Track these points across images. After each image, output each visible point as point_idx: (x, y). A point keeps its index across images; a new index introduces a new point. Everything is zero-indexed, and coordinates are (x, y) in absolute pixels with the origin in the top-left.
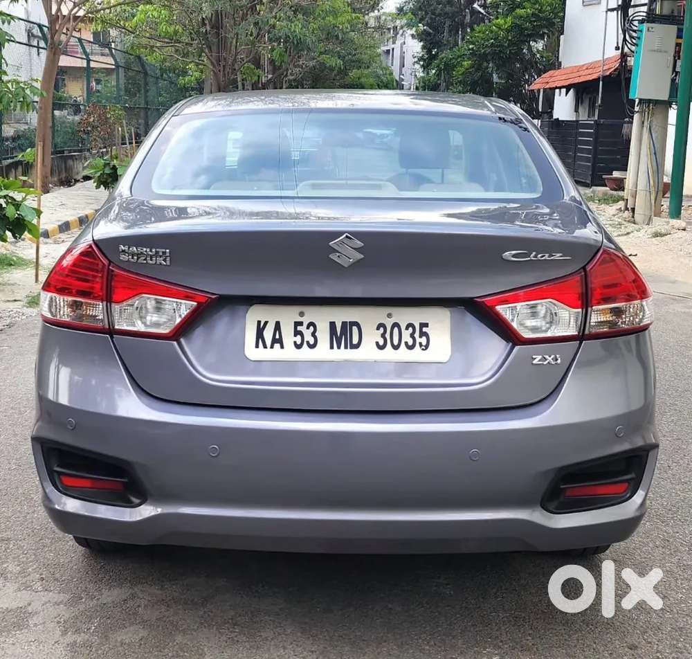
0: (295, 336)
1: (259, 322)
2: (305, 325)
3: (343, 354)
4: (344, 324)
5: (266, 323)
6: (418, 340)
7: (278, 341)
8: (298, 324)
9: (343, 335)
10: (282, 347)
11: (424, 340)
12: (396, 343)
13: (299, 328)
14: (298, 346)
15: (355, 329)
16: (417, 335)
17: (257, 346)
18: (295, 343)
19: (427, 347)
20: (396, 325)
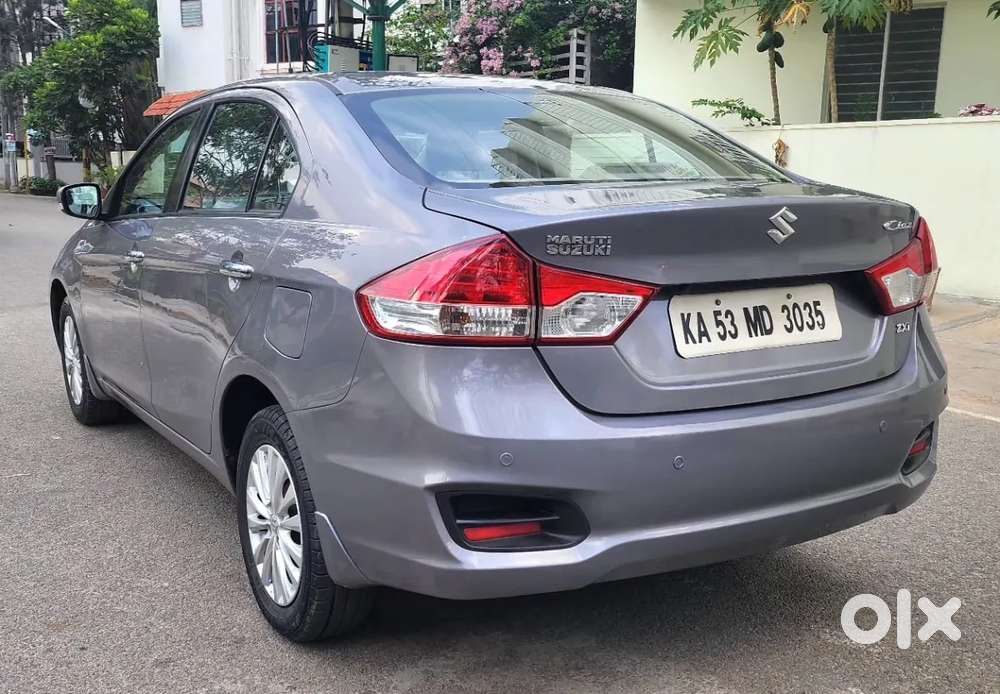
0: (718, 326)
1: (682, 315)
2: (723, 313)
3: (760, 341)
4: (755, 308)
5: (689, 315)
6: (816, 319)
7: (704, 334)
8: (717, 313)
9: (757, 321)
10: (709, 340)
11: (819, 319)
12: (800, 324)
13: (719, 318)
14: (723, 338)
15: (765, 313)
16: (813, 314)
17: (687, 342)
18: (719, 333)
19: (823, 324)
20: (795, 306)
